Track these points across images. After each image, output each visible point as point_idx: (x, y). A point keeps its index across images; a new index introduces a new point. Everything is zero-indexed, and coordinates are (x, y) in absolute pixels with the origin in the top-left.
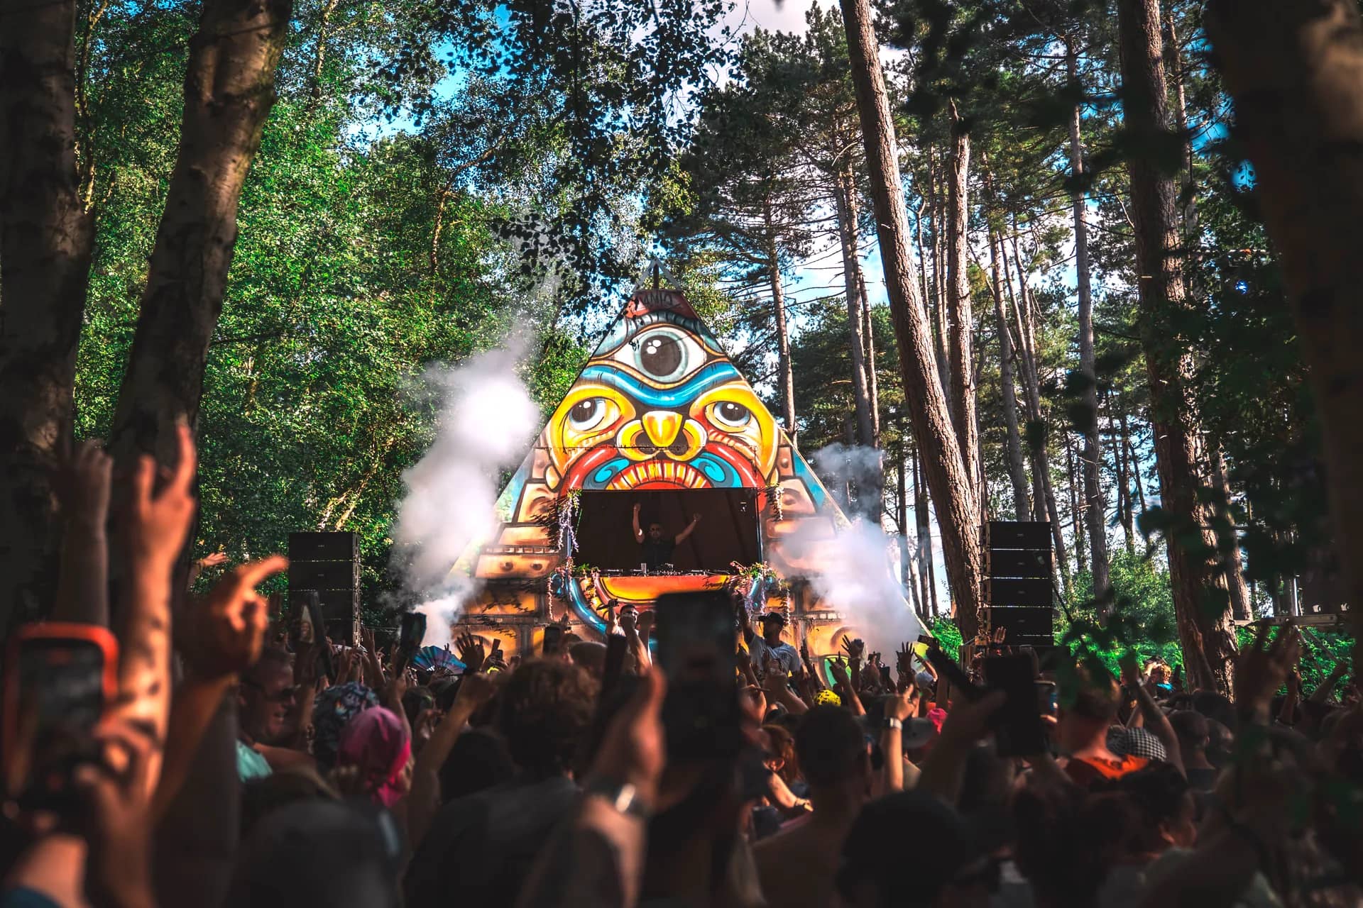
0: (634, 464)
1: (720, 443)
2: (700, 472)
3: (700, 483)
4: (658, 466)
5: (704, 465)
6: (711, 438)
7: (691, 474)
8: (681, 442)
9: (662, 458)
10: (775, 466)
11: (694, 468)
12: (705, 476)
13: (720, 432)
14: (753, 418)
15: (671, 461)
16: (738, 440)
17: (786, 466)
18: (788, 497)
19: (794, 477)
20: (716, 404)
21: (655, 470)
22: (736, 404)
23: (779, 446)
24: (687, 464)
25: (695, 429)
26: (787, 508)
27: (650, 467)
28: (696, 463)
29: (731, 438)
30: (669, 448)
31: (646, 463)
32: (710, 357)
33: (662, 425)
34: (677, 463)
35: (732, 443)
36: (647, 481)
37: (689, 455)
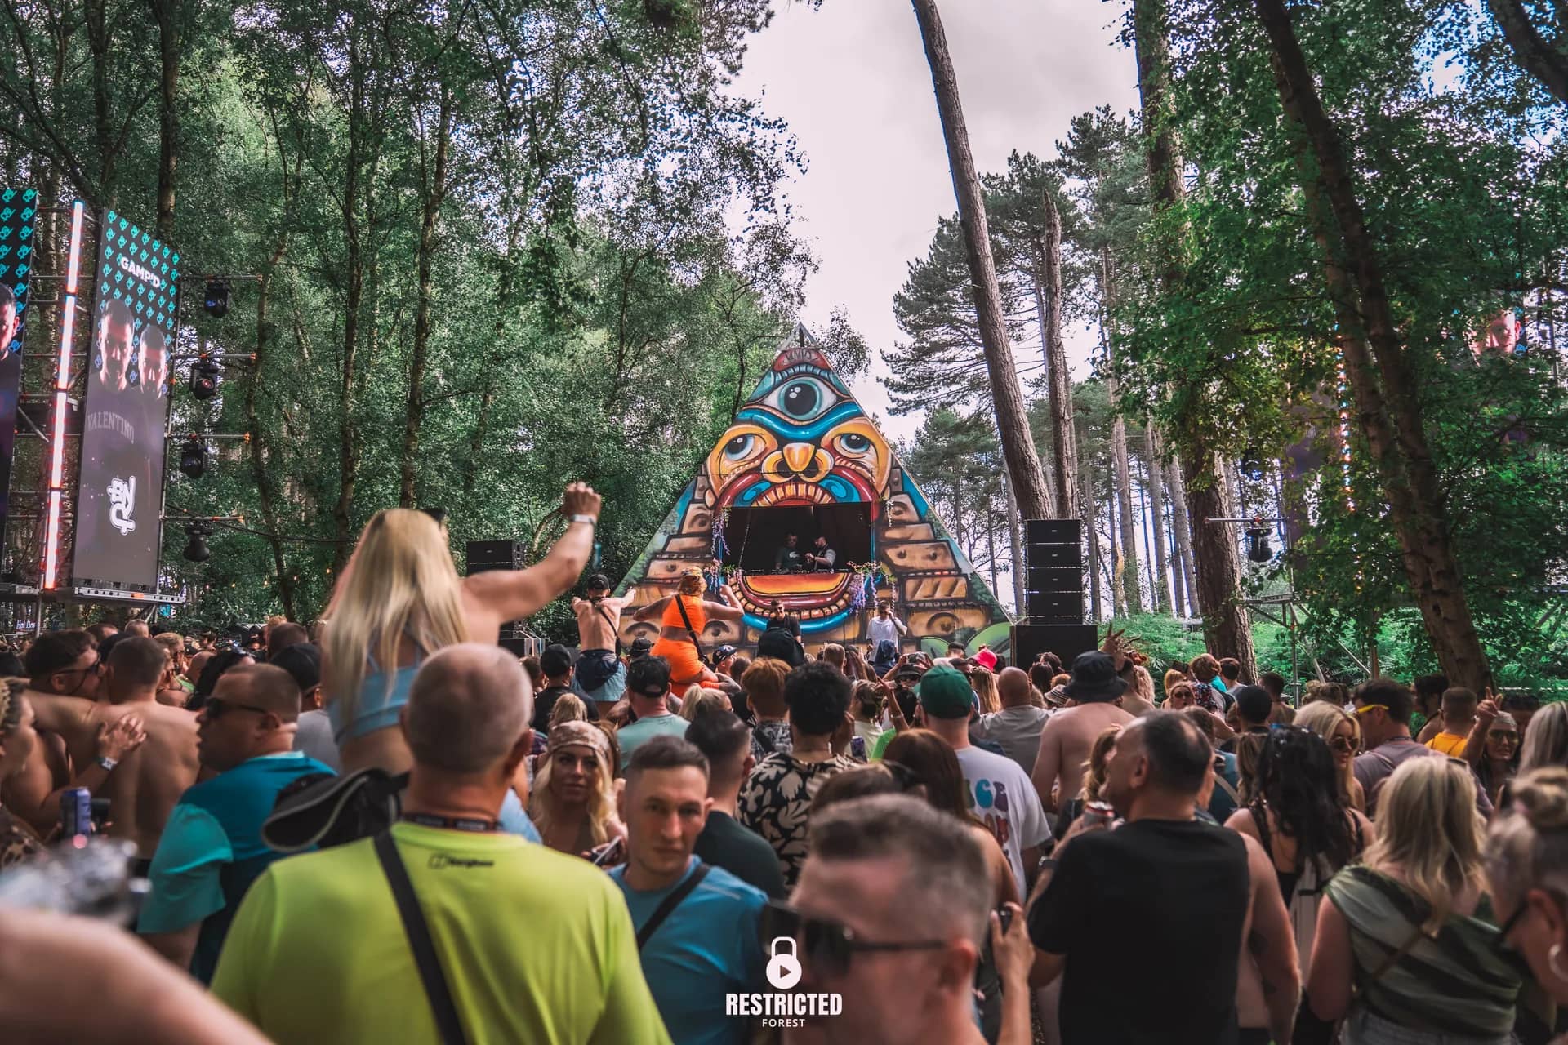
0: (774, 486)
1: (844, 467)
2: (826, 491)
3: (827, 499)
4: (793, 487)
5: (830, 485)
6: (837, 463)
7: (820, 492)
8: (813, 467)
9: (797, 481)
10: (888, 484)
11: (822, 488)
12: (830, 494)
13: (845, 458)
14: (872, 447)
15: (803, 482)
16: (858, 464)
17: (896, 483)
18: (897, 509)
19: (903, 493)
20: (842, 435)
21: (791, 490)
22: (857, 435)
23: (892, 468)
24: (816, 485)
25: (824, 456)
26: (896, 517)
27: (787, 488)
28: (823, 484)
29: (854, 462)
30: (803, 472)
31: (783, 485)
32: (839, 399)
33: (798, 454)
34: (808, 484)
35: (853, 466)
36: (784, 499)
37: (818, 477)
